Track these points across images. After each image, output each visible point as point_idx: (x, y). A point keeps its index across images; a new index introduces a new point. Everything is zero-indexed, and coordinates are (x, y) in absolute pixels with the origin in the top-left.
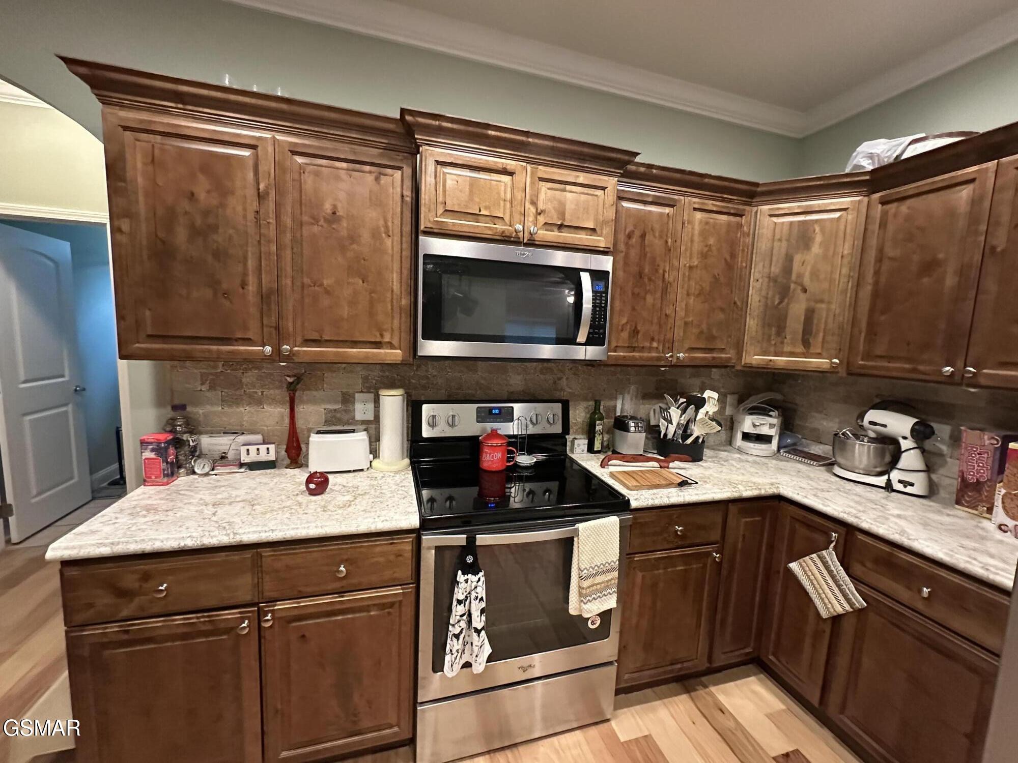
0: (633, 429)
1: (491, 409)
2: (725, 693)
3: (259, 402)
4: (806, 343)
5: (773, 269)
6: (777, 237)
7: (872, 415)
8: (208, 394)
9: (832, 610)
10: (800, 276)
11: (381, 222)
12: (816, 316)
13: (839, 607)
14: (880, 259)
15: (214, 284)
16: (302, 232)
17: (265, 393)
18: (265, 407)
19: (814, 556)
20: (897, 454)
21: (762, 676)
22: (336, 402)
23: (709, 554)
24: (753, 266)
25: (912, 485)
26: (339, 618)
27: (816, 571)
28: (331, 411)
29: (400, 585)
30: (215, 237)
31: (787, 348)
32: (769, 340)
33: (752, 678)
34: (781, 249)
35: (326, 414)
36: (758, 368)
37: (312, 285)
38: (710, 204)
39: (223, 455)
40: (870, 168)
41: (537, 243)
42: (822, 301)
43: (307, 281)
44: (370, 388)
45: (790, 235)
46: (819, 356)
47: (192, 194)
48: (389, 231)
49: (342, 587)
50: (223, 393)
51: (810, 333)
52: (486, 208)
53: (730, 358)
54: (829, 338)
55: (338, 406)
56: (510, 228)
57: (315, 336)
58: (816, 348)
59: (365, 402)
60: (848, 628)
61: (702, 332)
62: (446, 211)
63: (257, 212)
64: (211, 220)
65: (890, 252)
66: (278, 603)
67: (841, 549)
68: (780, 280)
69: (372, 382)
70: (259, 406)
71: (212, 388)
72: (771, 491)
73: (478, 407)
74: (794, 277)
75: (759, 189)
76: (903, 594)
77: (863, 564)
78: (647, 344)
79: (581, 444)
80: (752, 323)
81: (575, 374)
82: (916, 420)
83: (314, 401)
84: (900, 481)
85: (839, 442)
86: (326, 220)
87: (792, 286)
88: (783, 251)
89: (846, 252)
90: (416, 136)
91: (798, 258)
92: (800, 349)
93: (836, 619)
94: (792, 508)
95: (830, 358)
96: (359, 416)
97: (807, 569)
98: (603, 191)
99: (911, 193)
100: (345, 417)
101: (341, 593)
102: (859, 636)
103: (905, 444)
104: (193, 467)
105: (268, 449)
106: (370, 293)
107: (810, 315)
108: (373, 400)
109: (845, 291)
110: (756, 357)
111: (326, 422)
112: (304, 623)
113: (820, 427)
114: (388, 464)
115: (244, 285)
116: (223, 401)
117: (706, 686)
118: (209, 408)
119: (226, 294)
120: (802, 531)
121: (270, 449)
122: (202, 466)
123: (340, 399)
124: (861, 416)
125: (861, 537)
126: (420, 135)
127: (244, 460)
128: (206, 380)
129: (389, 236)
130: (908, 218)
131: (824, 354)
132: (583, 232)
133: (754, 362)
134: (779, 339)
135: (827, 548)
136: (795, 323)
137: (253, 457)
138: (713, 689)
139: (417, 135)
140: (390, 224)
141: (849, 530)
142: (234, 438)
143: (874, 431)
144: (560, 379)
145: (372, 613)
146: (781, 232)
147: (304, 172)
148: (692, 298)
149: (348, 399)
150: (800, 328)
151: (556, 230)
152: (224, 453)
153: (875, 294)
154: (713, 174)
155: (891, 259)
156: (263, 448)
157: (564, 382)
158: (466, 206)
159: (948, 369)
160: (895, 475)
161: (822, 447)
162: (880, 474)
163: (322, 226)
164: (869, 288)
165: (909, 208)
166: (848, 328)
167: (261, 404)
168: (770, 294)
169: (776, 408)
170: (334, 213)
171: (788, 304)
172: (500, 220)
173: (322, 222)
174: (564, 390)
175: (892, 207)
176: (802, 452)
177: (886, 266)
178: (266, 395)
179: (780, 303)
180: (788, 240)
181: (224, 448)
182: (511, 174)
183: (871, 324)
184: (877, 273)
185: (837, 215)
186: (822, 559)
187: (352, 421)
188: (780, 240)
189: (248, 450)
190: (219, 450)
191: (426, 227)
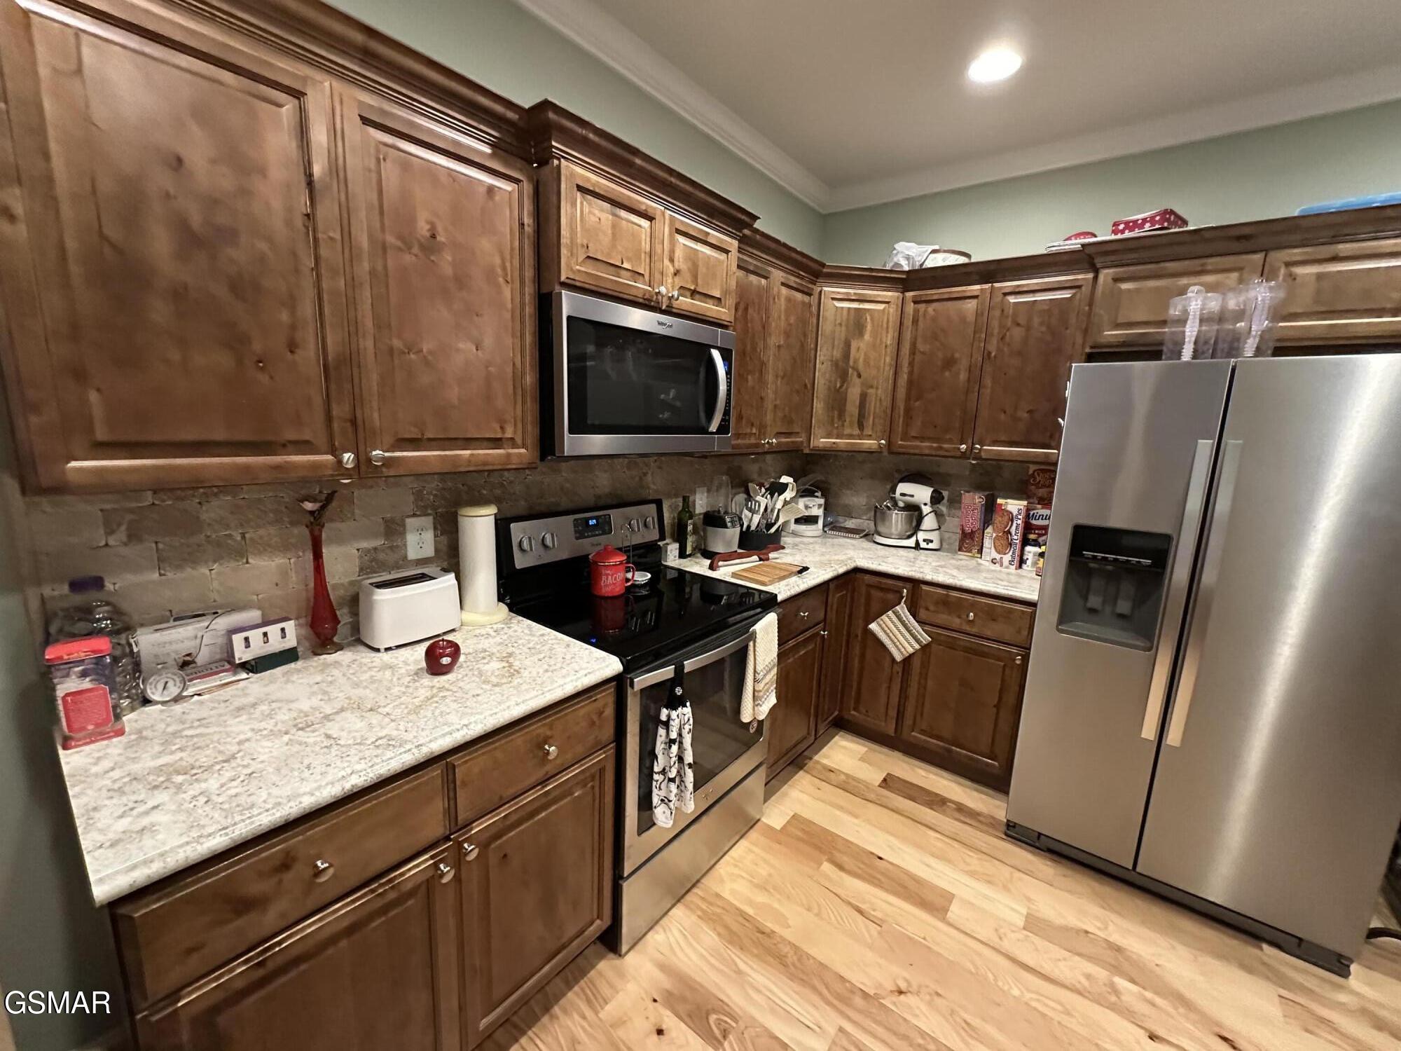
0: (729, 524)
1: (587, 520)
2: (826, 757)
3: (241, 553)
4: (861, 426)
5: (835, 353)
6: (838, 322)
7: (903, 488)
8: (124, 551)
9: (905, 653)
10: (856, 361)
11: (498, 261)
12: (868, 399)
13: (910, 647)
14: (913, 352)
15: (236, 341)
16: (385, 260)
17: (247, 536)
18: (250, 560)
19: (890, 613)
20: (920, 518)
21: (841, 733)
22: (375, 536)
23: (818, 634)
24: (819, 349)
25: (932, 541)
26: (543, 814)
27: (891, 626)
28: (369, 551)
29: (600, 749)
30: (232, 252)
31: (847, 431)
32: (832, 423)
33: (837, 737)
34: (841, 333)
35: (361, 557)
36: (826, 451)
37: (406, 351)
38: (792, 280)
39: (188, 658)
40: (906, 268)
41: (674, 310)
42: (871, 387)
43: (397, 343)
44: (426, 507)
45: (848, 320)
46: (869, 437)
47: (180, 160)
48: (507, 274)
49: (547, 773)
50: (161, 546)
51: (864, 417)
52: (629, 260)
53: (802, 442)
54: (877, 420)
55: (378, 542)
56: (649, 288)
57: (413, 433)
58: (868, 431)
59: (421, 530)
60: (916, 663)
61: (785, 416)
62: (589, 257)
63: (308, 215)
64: (222, 219)
65: (921, 346)
66: (474, 825)
67: (908, 603)
68: (840, 363)
69: (429, 499)
70: (238, 561)
71: (134, 536)
72: (851, 566)
73: (575, 520)
74: (851, 363)
75: (825, 270)
76: (956, 622)
77: (927, 609)
78: (748, 431)
79: (673, 549)
80: (819, 406)
81: (660, 468)
82: (932, 489)
83: (340, 540)
84: (924, 540)
85: (879, 514)
86: (422, 247)
87: (850, 370)
88: (843, 336)
89: (889, 343)
90: (554, 143)
91: (854, 345)
92: (857, 432)
93: (908, 660)
94: (867, 577)
95: (878, 439)
96: (413, 554)
97: (884, 626)
98: (725, 255)
99: (935, 297)
100: (391, 558)
101: (544, 782)
102: (925, 665)
103: (926, 510)
104: (143, 691)
105: (283, 630)
106: (487, 367)
107: (864, 397)
108: (432, 526)
109: (888, 379)
110: (822, 440)
111: (361, 569)
112: (504, 838)
113: (851, 503)
114: (484, 614)
115: (292, 347)
116: (162, 562)
117: (811, 759)
118: (131, 578)
119: (261, 362)
120: (876, 594)
121: (286, 631)
122: (160, 686)
123: (382, 529)
124: (893, 490)
125: (924, 587)
126: (559, 143)
127: (240, 659)
128: (119, 525)
129: (508, 282)
130: (934, 319)
131: (874, 436)
132: (711, 301)
133: (821, 445)
134: (840, 423)
135: (900, 603)
136: (852, 408)
137: (258, 648)
138: (816, 758)
139: (556, 141)
140: (508, 265)
141: (915, 584)
142: (206, 624)
143: (904, 502)
144: (645, 474)
145: (576, 794)
146: (842, 318)
147: (384, 160)
148: (779, 379)
149: (394, 529)
150: (856, 412)
151: (688, 294)
152: (189, 655)
153: (910, 382)
154: (798, 249)
155: (923, 353)
156: (273, 630)
157: (649, 478)
158: (609, 255)
159: (964, 447)
160: (921, 536)
161: (854, 520)
162: (909, 537)
163: (416, 256)
164: (905, 376)
165: (934, 310)
166: (889, 412)
167: (242, 557)
168: (833, 379)
169: (819, 488)
170: (433, 236)
171: (847, 389)
172: (641, 278)
173: (416, 250)
174: (649, 488)
175: (922, 307)
176: (841, 527)
177: (918, 358)
178: (252, 539)
179: (841, 387)
180: (847, 326)
181: (188, 646)
182: (650, 219)
183: (908, 411)
184: (911, 364)
185: (881, 307)
186: (896, 613)
187: (404, 562)
188: (840, 324)
189: (247, 639)
190: (176, 652)
191: (567, 278)
